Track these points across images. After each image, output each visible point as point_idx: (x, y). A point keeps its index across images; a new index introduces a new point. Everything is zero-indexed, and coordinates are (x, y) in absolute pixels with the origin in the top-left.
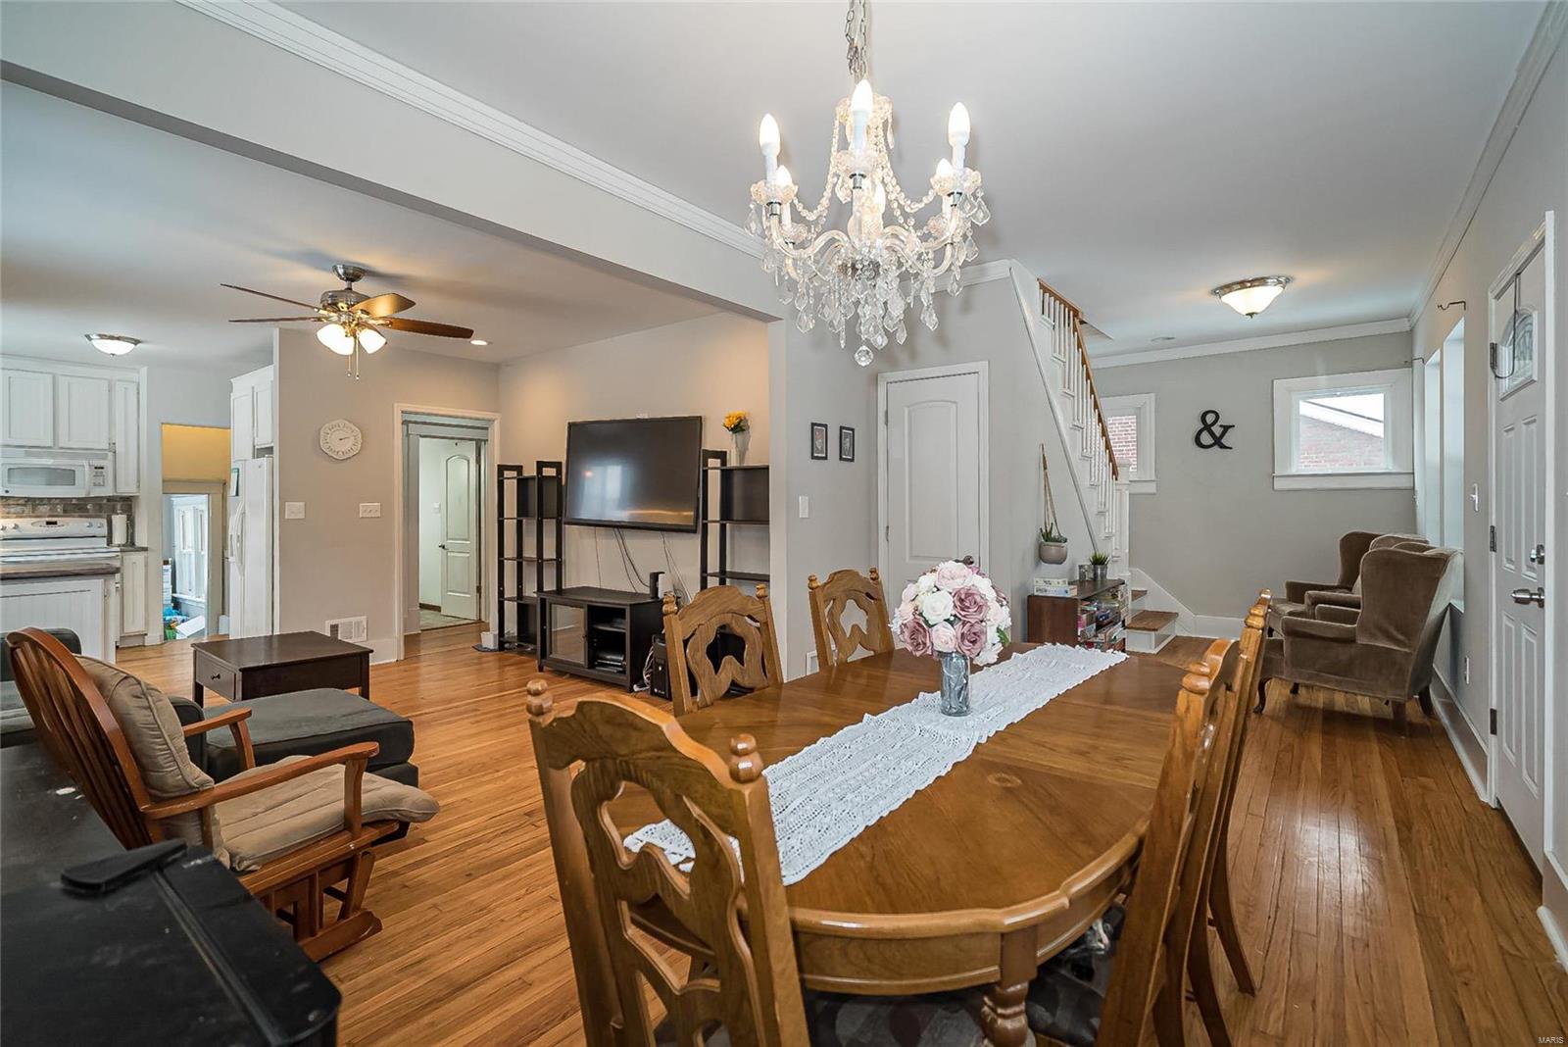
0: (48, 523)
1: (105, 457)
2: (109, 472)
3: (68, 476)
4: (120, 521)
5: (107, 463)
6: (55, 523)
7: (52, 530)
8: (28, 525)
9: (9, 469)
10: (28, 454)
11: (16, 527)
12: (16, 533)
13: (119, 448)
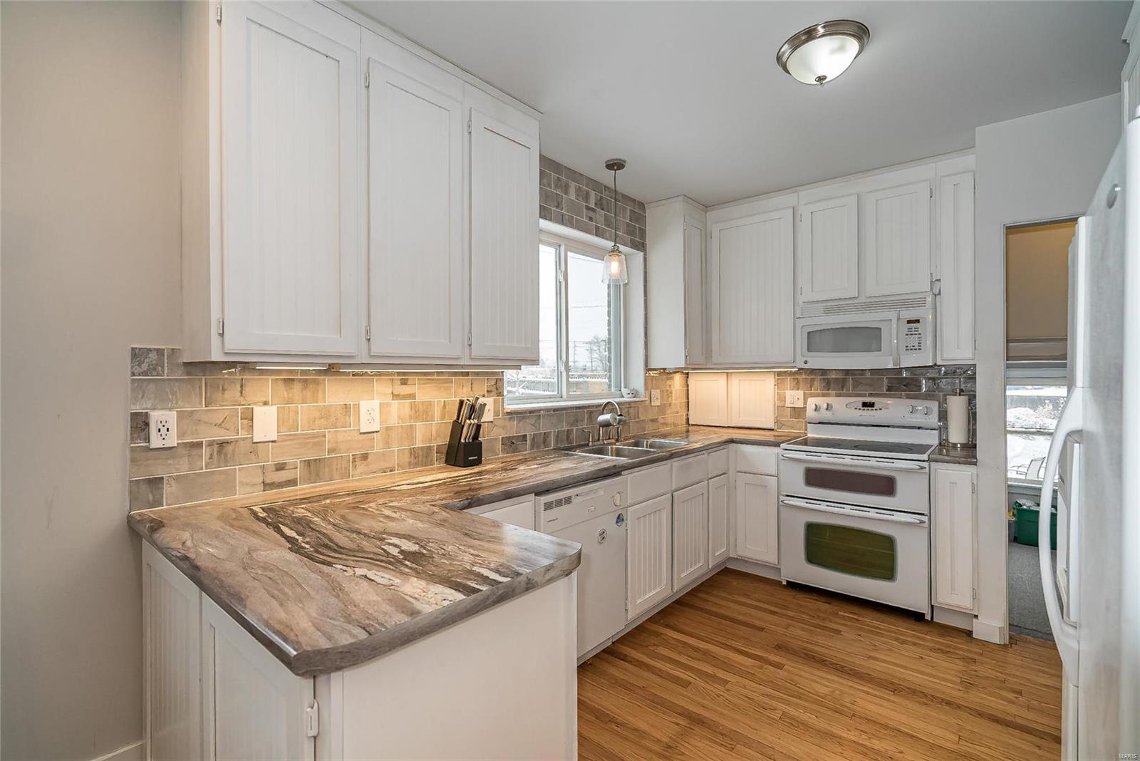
0: (865, 405)
1: (921, 303)
2: (926, 329)
3: (869, 337)
4: (956, 406)
5: (926, 314)
6: (872, 405)
7: (868, 415)
8: (844, 407)
9: (808, 333)
10: (827, 311)
11: (829, 407)
12: (826, 416)
13: (947, 287)
